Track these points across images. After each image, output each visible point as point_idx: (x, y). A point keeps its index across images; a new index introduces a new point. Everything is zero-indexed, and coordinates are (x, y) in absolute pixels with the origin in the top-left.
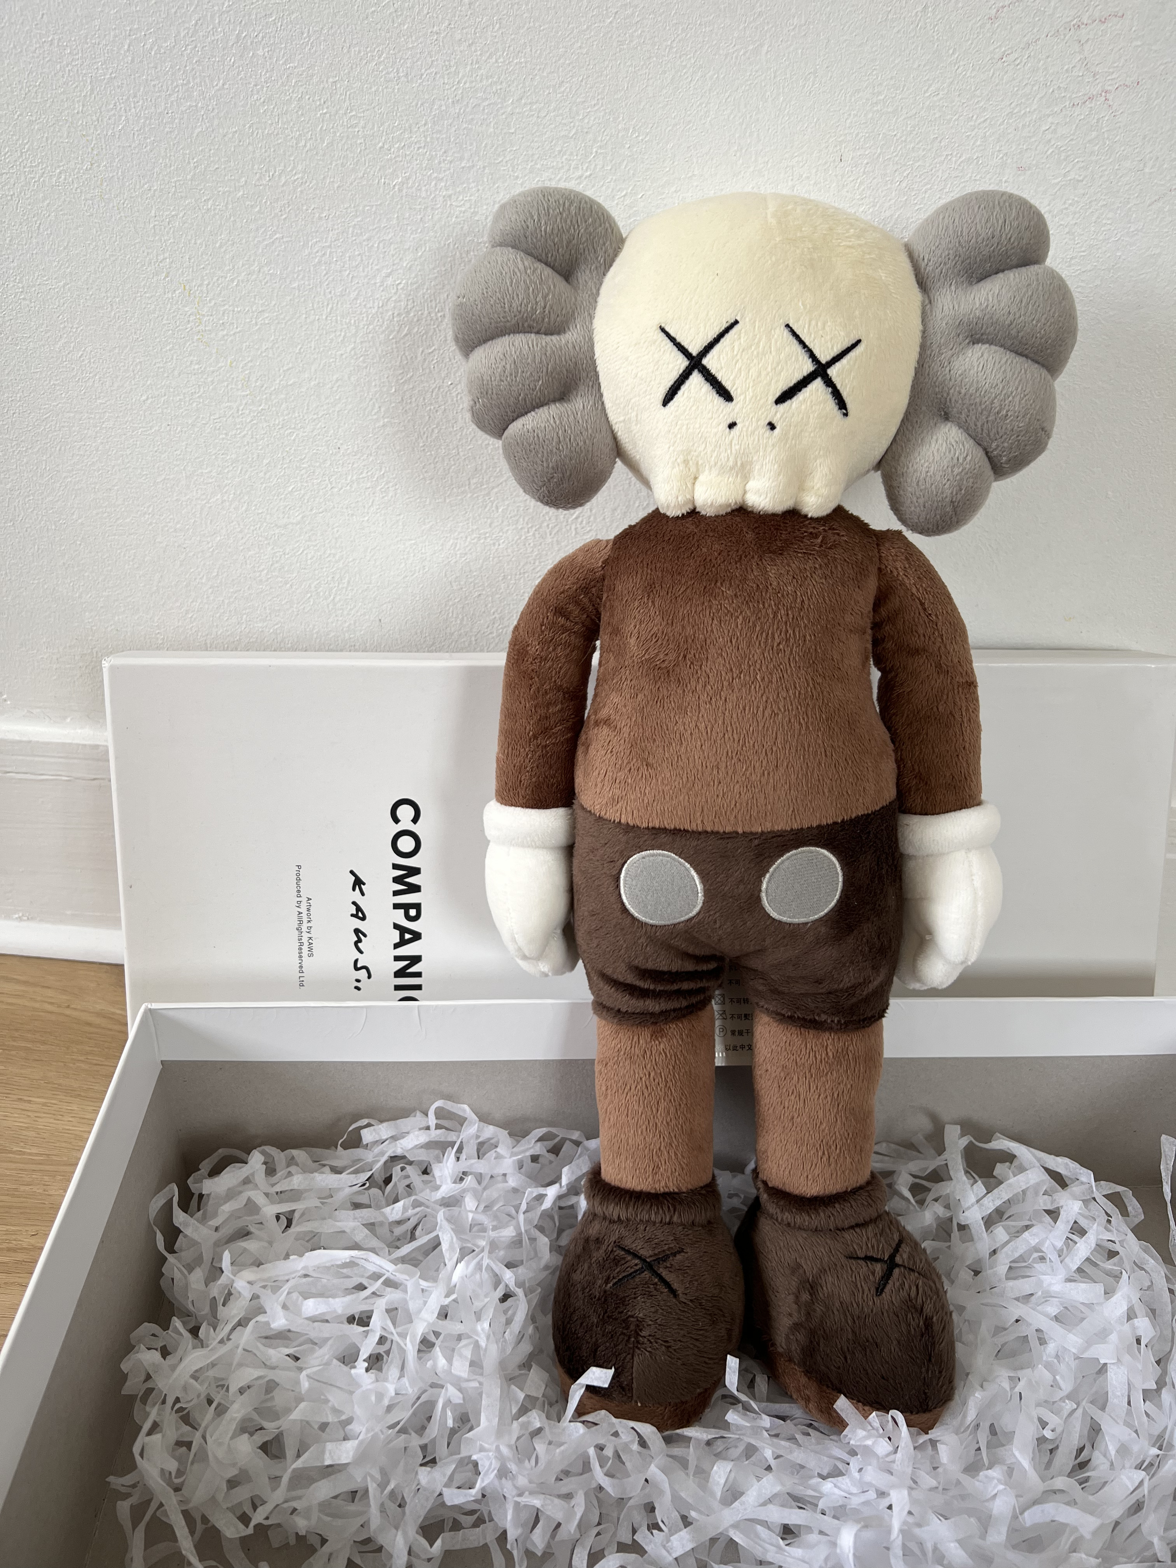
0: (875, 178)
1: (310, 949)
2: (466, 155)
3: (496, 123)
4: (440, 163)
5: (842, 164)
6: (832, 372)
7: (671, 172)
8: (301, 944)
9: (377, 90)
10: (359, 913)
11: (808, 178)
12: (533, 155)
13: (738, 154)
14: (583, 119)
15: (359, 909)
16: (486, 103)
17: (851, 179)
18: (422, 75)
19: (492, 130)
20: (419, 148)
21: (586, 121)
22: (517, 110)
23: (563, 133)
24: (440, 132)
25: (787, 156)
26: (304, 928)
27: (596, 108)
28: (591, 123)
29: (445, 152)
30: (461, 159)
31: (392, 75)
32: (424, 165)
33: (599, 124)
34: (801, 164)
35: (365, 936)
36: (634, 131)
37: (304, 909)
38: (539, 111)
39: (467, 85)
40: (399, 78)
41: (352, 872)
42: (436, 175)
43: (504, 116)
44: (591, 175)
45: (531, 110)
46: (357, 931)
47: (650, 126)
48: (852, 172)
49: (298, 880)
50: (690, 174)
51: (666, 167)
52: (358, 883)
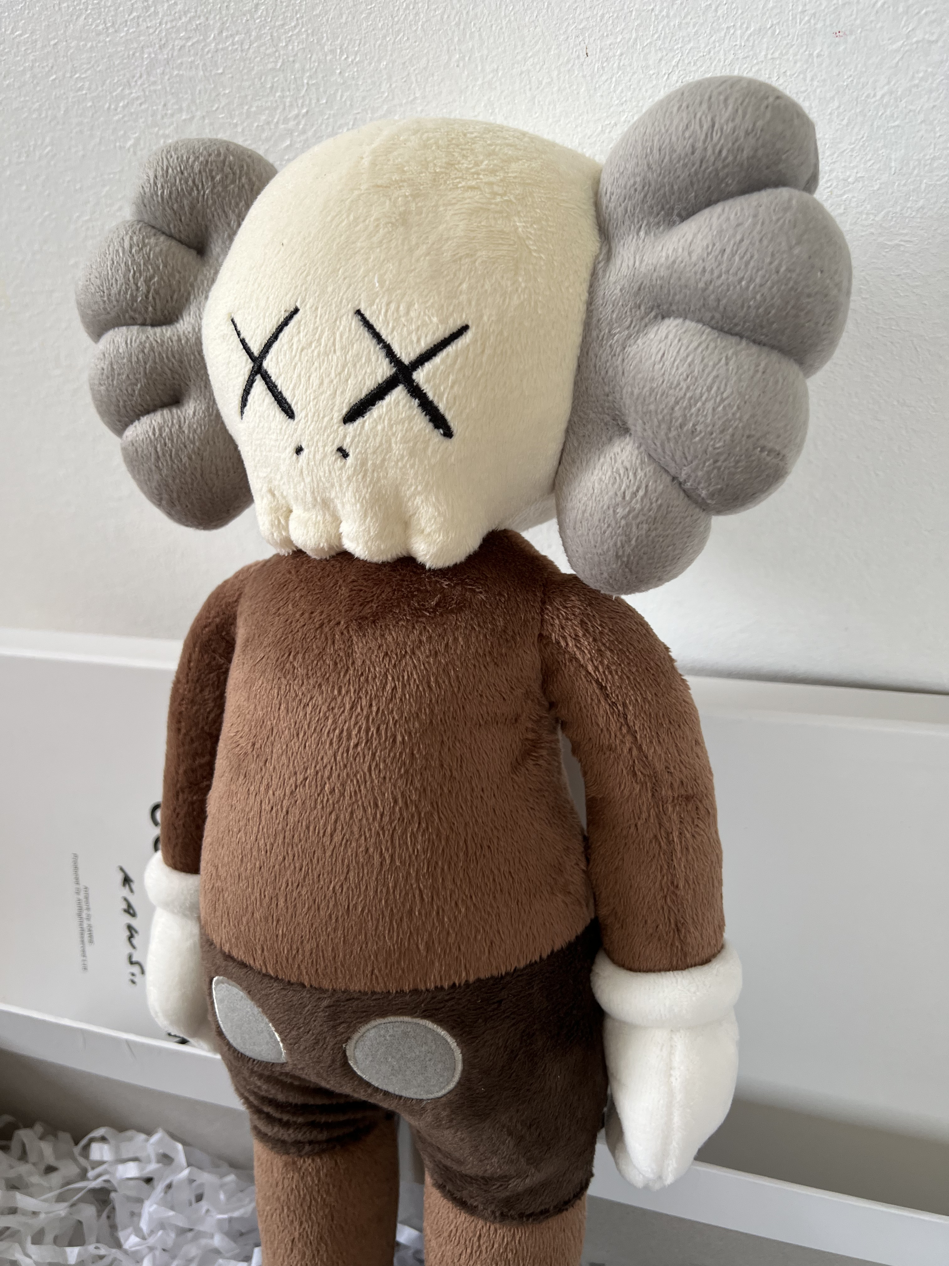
0: (634, 73)
1: (91, 936)
2: (184, 105)
3: (204, 64)
4: (163, 118)
5: (589, 59)
6: (420, 376)
7: (390, 97)
8: (82, 930)
9: (92, 47)
10: (130, 910)
11: (549, 84)
12: (246, 96)
13: (461, 65)
14: (287, 45)
15: (129, 906)
16: (190, 44)
17: (604, 78)
18: (126, 21)
19: (201, 73)
20: (141, 104)
21: (290, 47)
22: (221, 46)
23: (270, 66)
24: (154, 83)
25: (519, 58)
26: (84, 915)
27: (297, 30)
28: (296, 49)
29: (165, 105)
30: (180, 110)
31: (101, 27)
32: (149, 122)
33: (304, 49)
34: (538, 67)
35: (136, 932)
36: (341, 53)
37: (82, 896)
38: (242, 44)
39: (169, 26)
40: (107, 29)
41: (122, 869)
42: (161, 132)
43: (210, 55)
44: (307, 112)
45: (233, 44)
46: (130, 928)
47: (358, 42)
48: (603, 68)
49: (76, 868)
50: (412, 98)
51: (383, 92)
52: (127, 881)
